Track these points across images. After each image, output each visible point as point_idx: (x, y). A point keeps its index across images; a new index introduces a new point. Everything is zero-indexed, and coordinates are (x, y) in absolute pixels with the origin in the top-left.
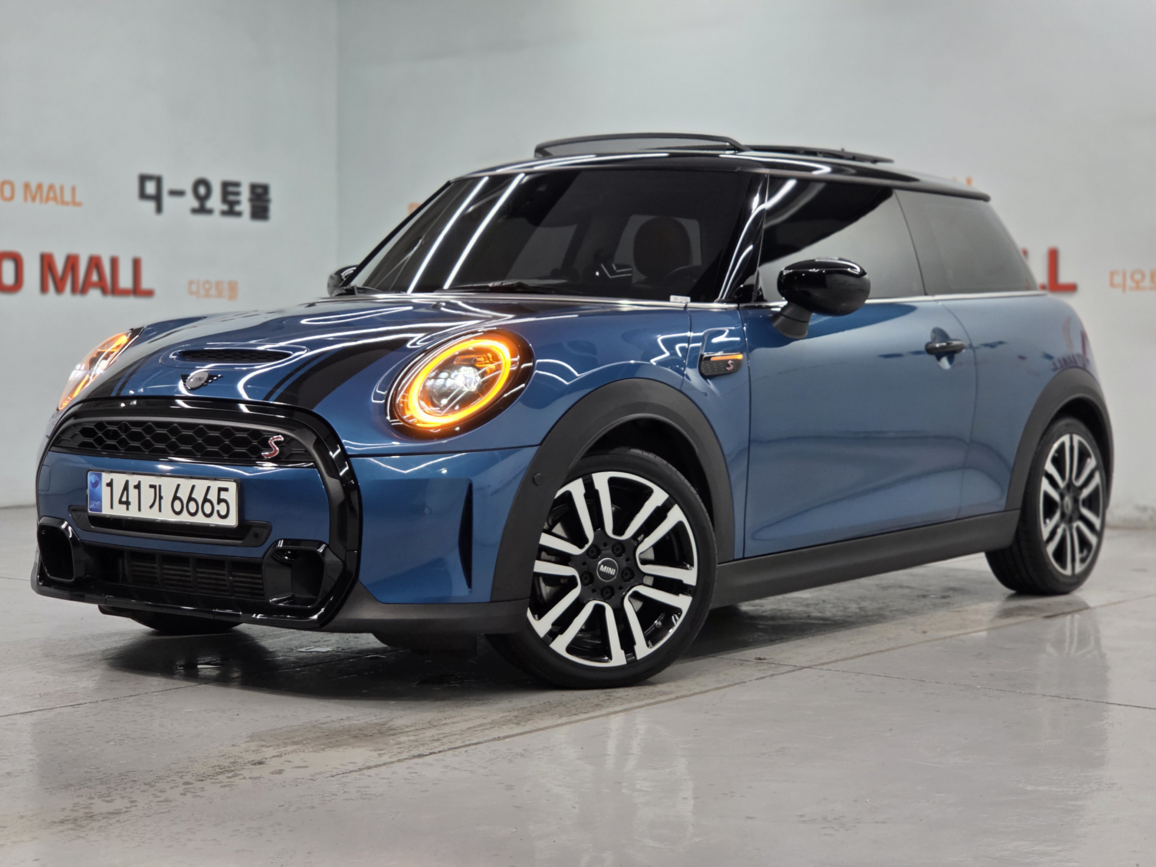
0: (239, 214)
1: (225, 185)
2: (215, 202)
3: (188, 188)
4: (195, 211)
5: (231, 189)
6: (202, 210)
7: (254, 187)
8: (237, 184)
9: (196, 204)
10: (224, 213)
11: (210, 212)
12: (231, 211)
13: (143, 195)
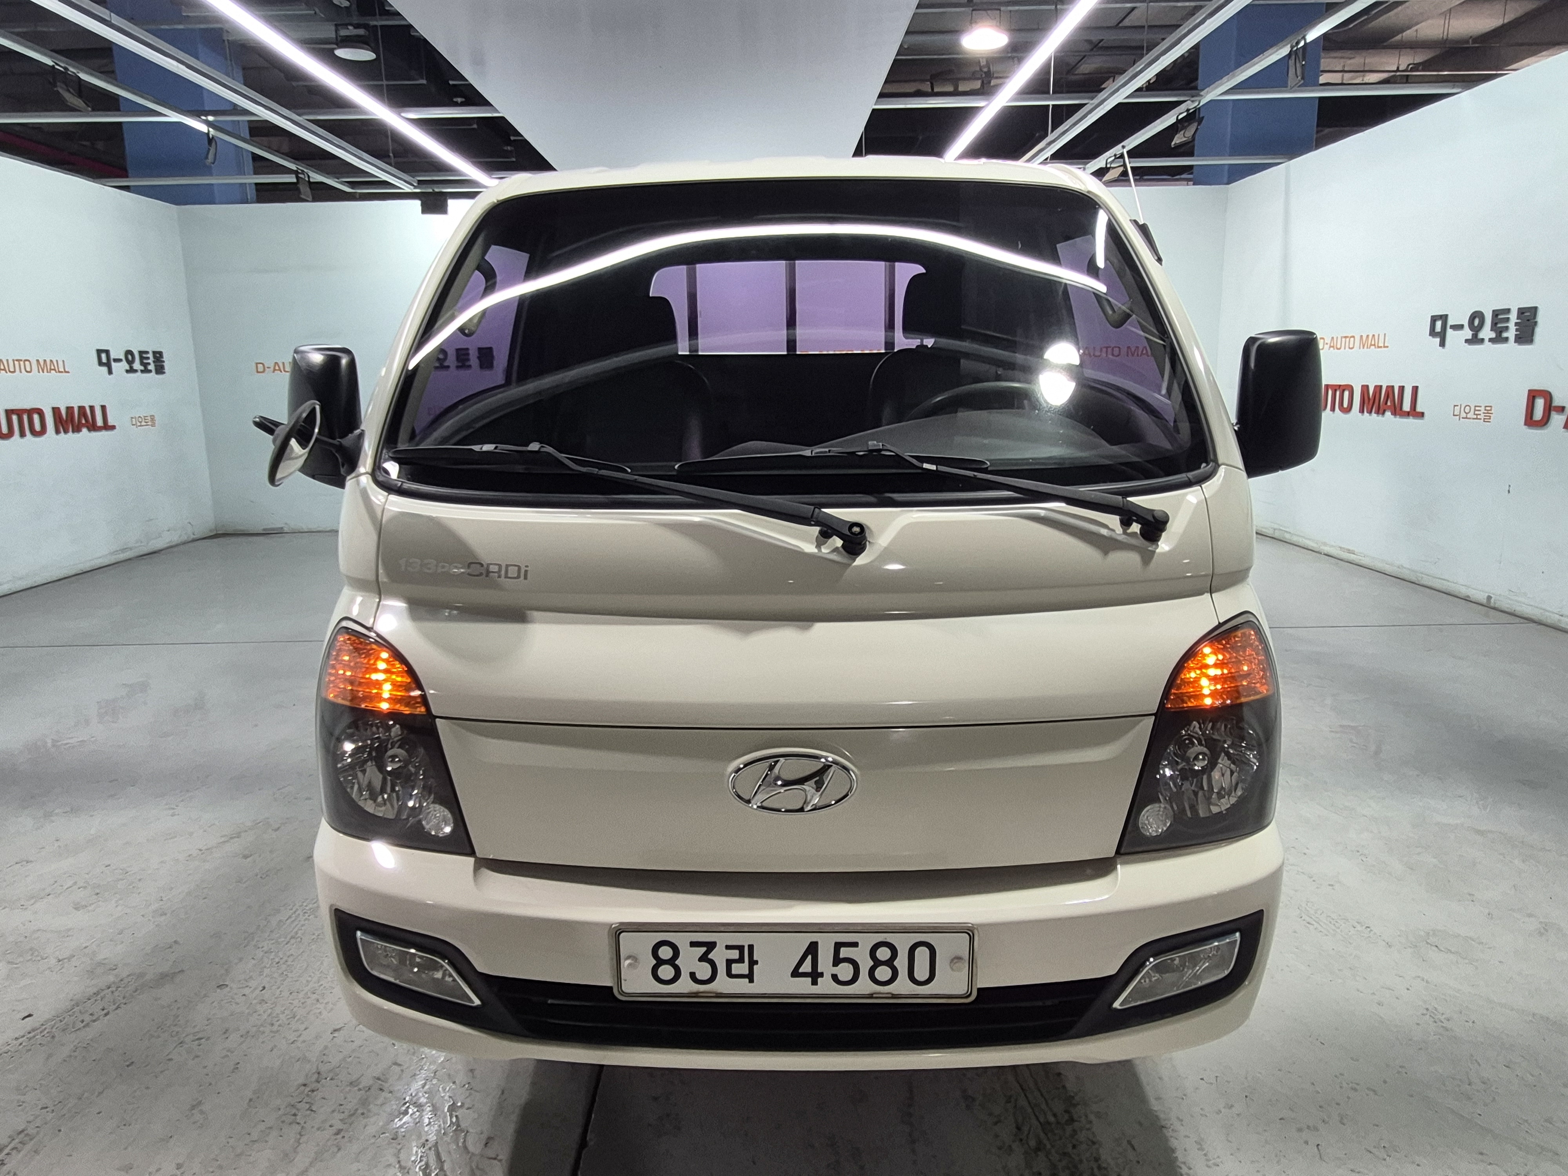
0: (150, 371)
1: (141, 353)
2: (137, 365)
3: (122, 357)
4: (127, 371)
5: (145, 356)
6: (131, 370)
7: (154, 353)
8: (147, 352)
9: (128, 367)
10: (142, 371)
11: (136, 371)
12: (146, 371)
13: (101, 363)
